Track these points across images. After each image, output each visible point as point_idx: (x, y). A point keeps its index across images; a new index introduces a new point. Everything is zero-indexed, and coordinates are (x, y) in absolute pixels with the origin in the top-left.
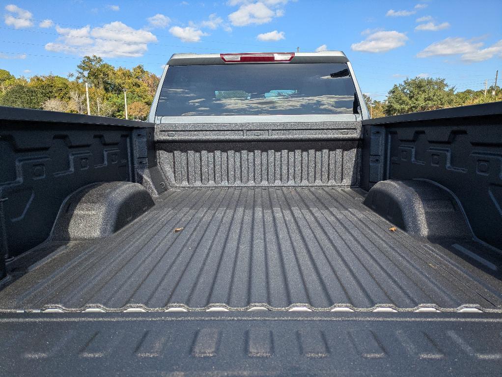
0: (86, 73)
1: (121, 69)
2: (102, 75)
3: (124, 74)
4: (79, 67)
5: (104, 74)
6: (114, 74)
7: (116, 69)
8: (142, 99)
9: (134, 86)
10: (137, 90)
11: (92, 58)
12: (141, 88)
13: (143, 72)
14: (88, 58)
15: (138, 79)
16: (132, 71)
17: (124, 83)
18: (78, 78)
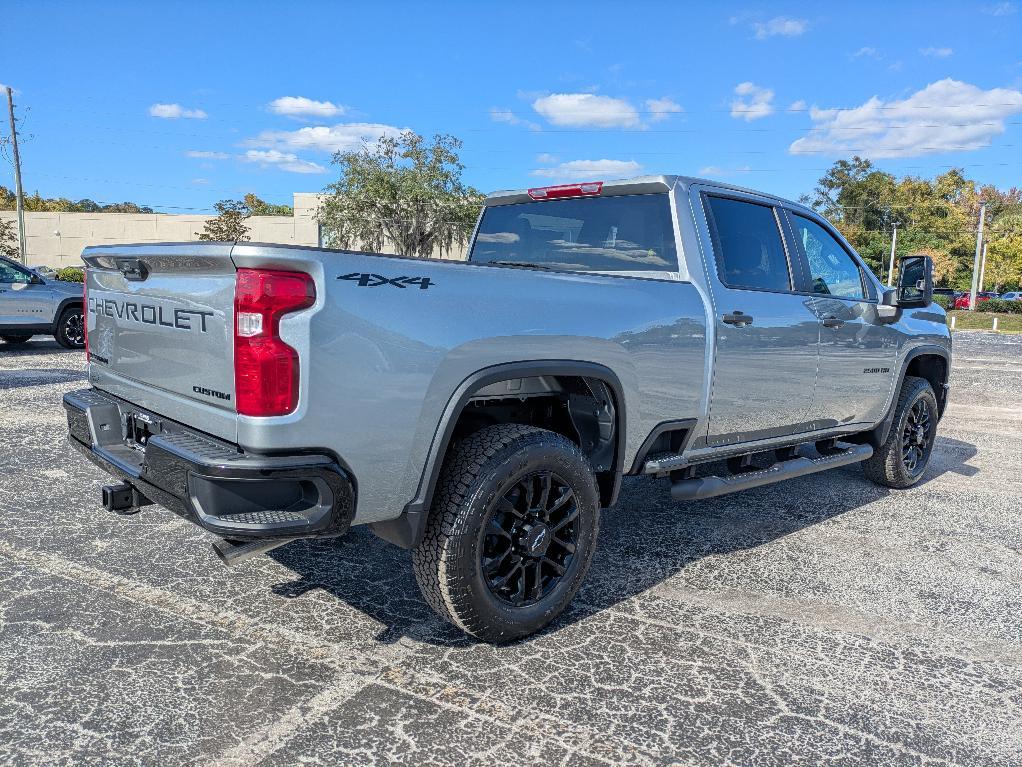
0: (834, 194)
1: (909, 181)
2: (864, 197)
3: (914, 191)
4: (824, 182)
5: (871, 193)
6: (893, 191)
7: (899, 182)
8: (946, 242)
9: (932, 214)
10: (940, 222)
11: (851, 162)
12: (949, 218)
13: (960, 183)
14: (843, 164)
15: (944, 201)
16: (934, 183)
17: (910, 210)
18: (818, 203)
